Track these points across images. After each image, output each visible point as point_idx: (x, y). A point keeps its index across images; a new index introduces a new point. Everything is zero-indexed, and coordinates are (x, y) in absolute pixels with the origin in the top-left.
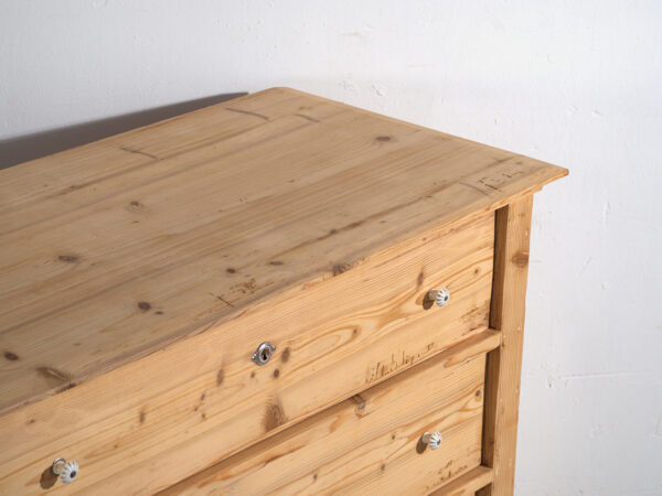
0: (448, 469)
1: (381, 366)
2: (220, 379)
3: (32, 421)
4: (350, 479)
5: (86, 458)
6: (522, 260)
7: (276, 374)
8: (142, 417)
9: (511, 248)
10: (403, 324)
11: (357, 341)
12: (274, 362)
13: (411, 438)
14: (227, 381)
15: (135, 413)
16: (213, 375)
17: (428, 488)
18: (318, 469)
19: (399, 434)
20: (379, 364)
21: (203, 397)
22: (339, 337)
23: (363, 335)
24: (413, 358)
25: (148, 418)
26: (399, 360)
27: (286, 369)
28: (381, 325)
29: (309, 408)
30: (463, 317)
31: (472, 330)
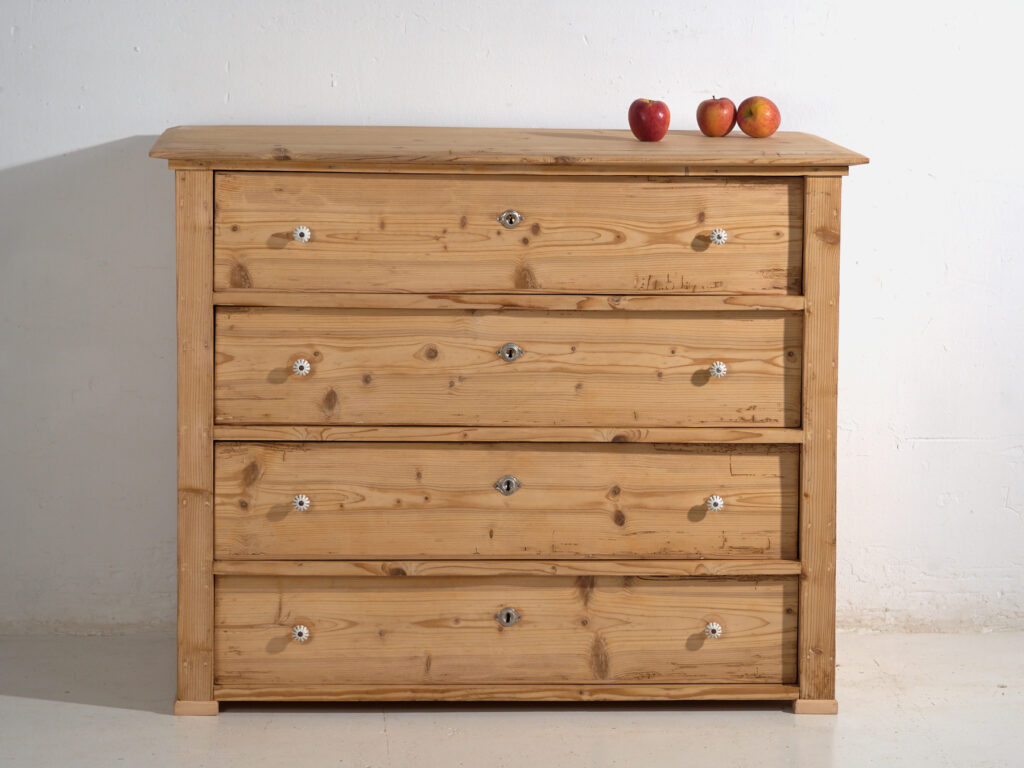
0: (752, 413)
1: (653, 280)
2: (463, 223)
3: (281, 190)
4: (617, 369)
5: (328, 236)
6: (831, 238)
7: (525, 241)
8: (382, 225)
9: (814, 220)
10: (679, 250)
11: (621, 246)
12: (523, 231)
13: (697, 361)
14: (470, 228)
15: (377, 220)
16: (458, 218)
17: (722, 419)
18: (577, 343)
19: (680, 351)
20: (650, 277)
21: (445, 232)
22: (600, 235)
23: (628, 243)
24: (695, 287)
25: (389, 228)
26: (677, 282)
27: (535, 241)
28: (650, 243)
29: (564, 286)
30: (762, 271)
31: (775, 288)
